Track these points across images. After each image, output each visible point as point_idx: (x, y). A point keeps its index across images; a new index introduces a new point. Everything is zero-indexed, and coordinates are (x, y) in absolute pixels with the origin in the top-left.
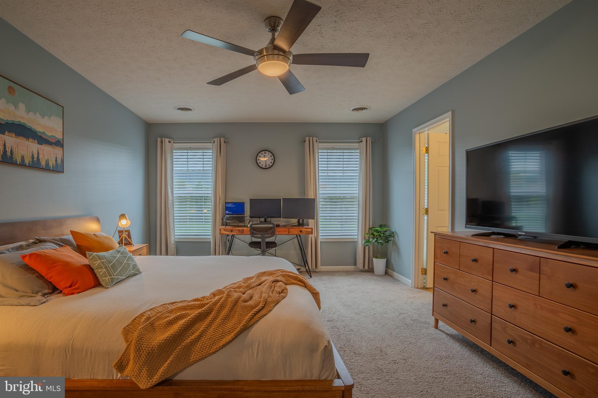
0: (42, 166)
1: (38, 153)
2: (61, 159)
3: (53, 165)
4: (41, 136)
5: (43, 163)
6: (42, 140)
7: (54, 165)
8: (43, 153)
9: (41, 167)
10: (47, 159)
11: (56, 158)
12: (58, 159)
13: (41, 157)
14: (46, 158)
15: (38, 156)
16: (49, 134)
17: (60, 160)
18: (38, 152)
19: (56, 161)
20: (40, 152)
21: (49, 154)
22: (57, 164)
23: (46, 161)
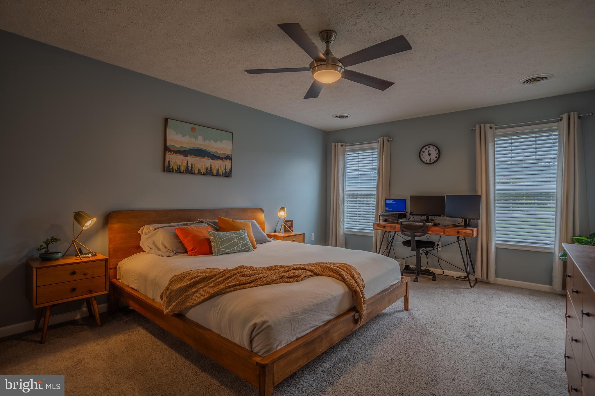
0: (214, 174)
1: (211, 166)
2: (230, 168)
3: (223, 172)
4: (213, 155)
5: (215, 172)
6: (214, 157)
7: (224, 173)
8: (215, 165)
9: (213, 174)
10: (218, 169)
11: (226, 168)
12: (227, 169)
13: (213, 168)
14: (217, 168)
15: (211, 167)
16: (220, 153)
17: (229, 169)
18: (211, 165)
19: (225, 169)
20: (213, 165)
21: (220, 166)
22: (226, 172)
23: (217, 170)
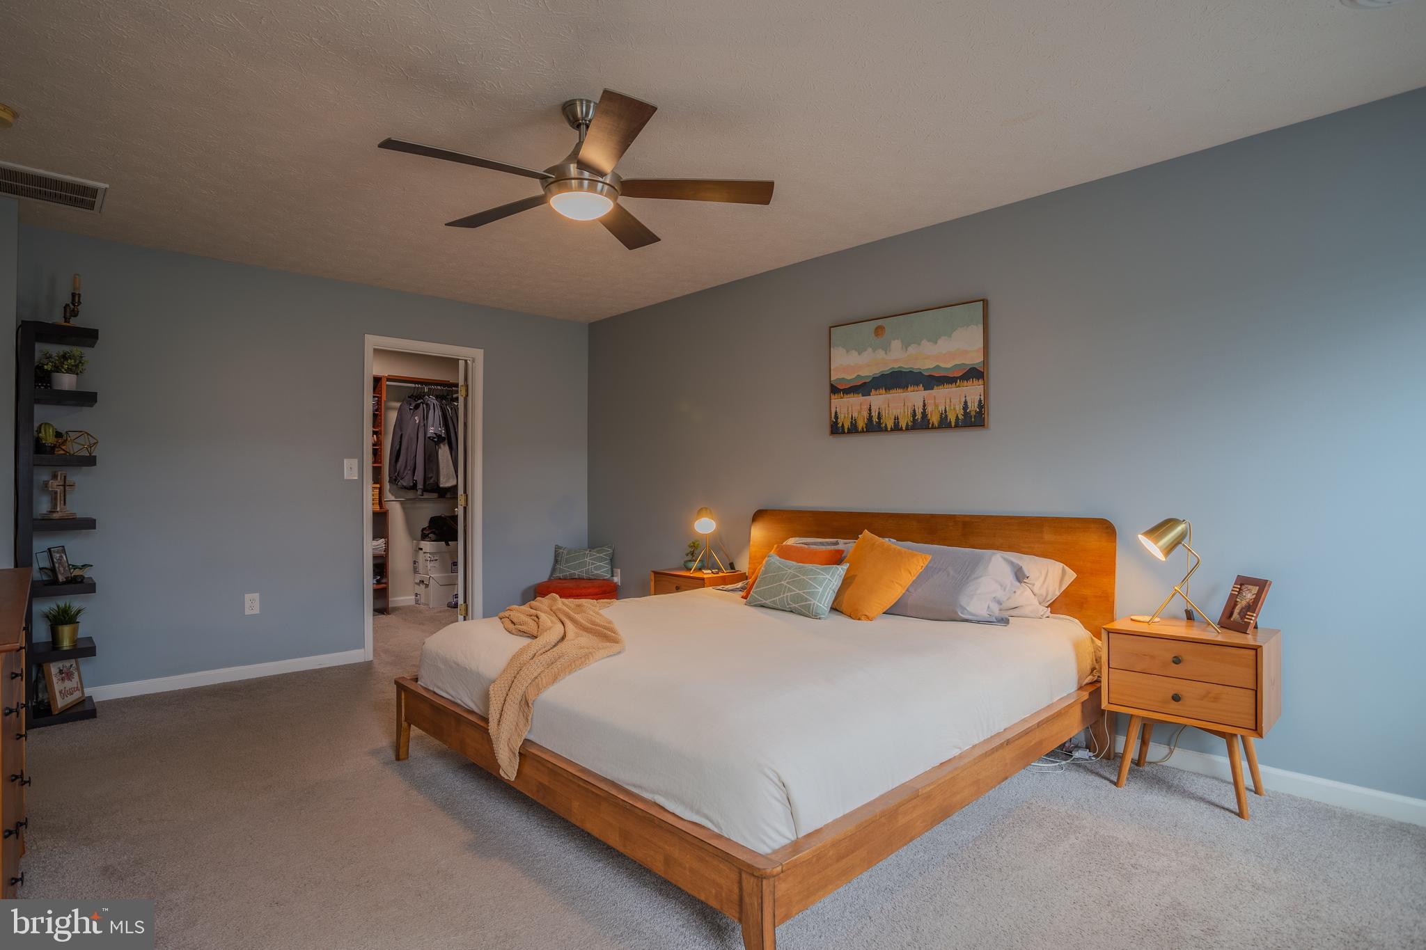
0: (933, 425)
1: (924, 405)
2: (980, 401)
3: (957, 417)
4: (931, 376)
5: (935, 419)
6: (931, 381)
7: (961, 417)
8: (935, 402)
9: (930, 426)
10: (943, 409)
11: (966, 403)
12: (969, 404)
13: (929, 409)
14: (941, 408)
15: (924, 410)
16: (949, 366)
17: (976, 404)
18: (924, 403)
19: (965, 406)
20: (929, 402)
21: (948, 401)
22: (966, 414)
23: (942, 413)
